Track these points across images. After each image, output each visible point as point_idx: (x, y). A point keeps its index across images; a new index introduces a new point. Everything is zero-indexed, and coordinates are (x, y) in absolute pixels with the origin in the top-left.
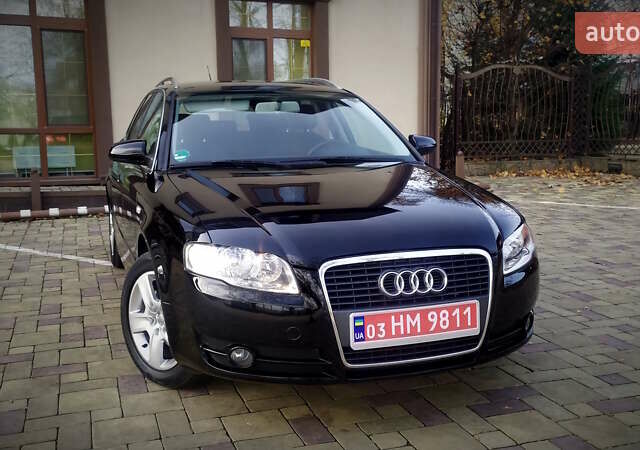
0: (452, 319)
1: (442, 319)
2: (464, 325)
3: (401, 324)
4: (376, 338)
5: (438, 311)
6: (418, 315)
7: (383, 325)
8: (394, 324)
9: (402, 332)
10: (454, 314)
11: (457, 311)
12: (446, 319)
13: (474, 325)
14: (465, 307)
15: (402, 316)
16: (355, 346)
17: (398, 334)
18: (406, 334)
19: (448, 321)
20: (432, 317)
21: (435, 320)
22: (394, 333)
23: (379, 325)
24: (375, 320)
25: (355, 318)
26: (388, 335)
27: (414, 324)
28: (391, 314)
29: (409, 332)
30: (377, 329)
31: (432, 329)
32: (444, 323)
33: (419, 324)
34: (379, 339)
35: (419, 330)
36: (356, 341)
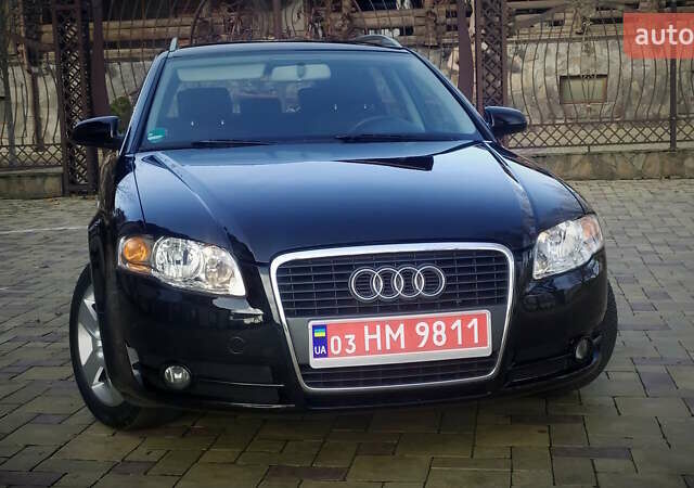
0: (451, 334)
1: (436, 333)
2: (468, 342)
3: (378, 336)
4: (343, 354)
5: (430, 322)
6: (402, 326)
7: (352, 337)
8: (367, 337)
9: (379, 347)
10: (453, 327)
11: (458, 323)
12: (442, 333)
13: (482, 342)
14: (470, 318)
15: (378, 327)
16: (316, 363)
17: (373, 350)
18: (384, 351)
19: (444, 336)
20: (422, 329)
21: (426, 334)
22: (367, 349)
23: (347, 337)
24: (341, 331)
25: (314, 327)
26: (360, 351)
27: (395, 338)
28: (365, 323)
29: (388, 347)
30: (345, 344)
31: (422, 345)
32: (439, 338)
33: (402, 336)
34: (348, 355)
35: (403, 346)
36: (315, 356)
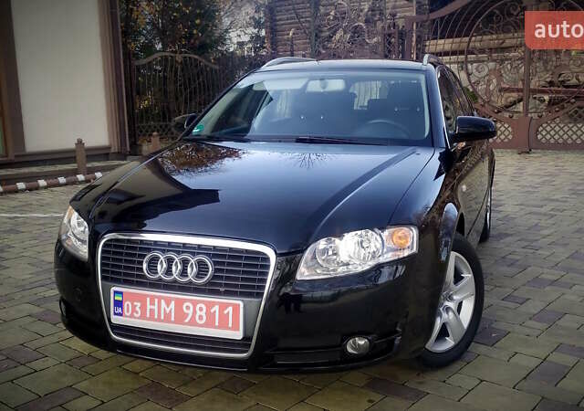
0: (210, 316)
1: (198, 313)
2: (223, 325)
3: (156, 307)
4: (132, 316)
5: (195, 303)
6: (173, 302)
7: (139, 304)
8: (149, 307)
9: (156, 317)
10: (212, 311)
11: (216, 308)
12: (203, 314)
13: (235, 328)
14: (227, 305)
15: (156, 300)
16: (116, 320)
17: (152, 318)
18: (159, 320)
19: (204, 317)
20: (188, 308)
21: (190, 312)
22: (148, 315)
23: (135, 303)
24: (134, 298)
25: (115, 292)
26: (143, 317)
27: (168, 310)
28: (148, 296)
29: (162, 317)
30: (134, 307)
31: (187, 321)
32: (201, 317)
33: (173, 311)
34: (134, 317)
35: (173, 319)
36: (115, 314)
